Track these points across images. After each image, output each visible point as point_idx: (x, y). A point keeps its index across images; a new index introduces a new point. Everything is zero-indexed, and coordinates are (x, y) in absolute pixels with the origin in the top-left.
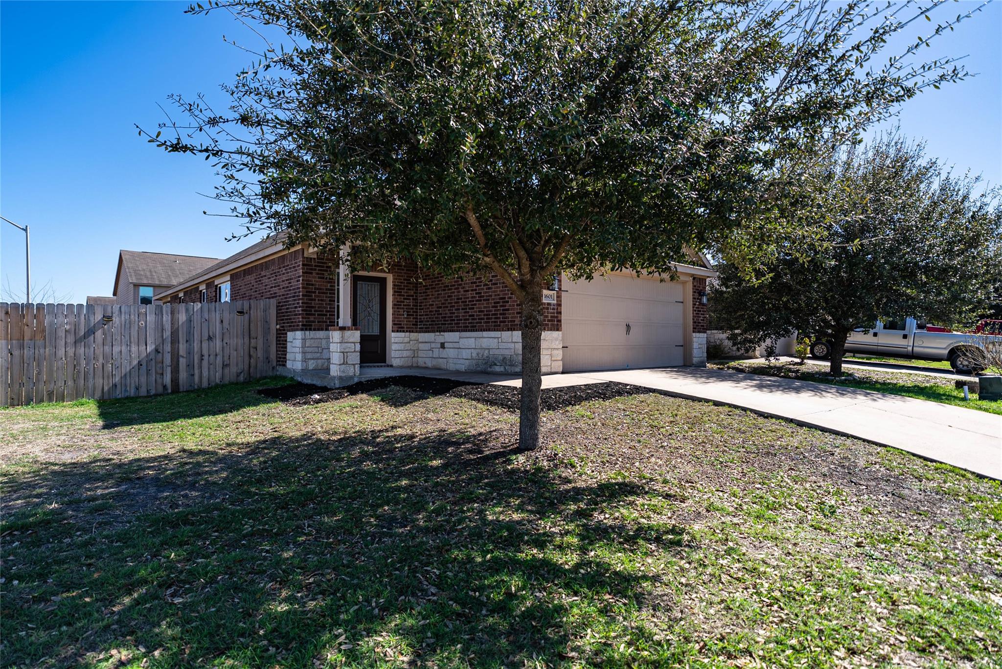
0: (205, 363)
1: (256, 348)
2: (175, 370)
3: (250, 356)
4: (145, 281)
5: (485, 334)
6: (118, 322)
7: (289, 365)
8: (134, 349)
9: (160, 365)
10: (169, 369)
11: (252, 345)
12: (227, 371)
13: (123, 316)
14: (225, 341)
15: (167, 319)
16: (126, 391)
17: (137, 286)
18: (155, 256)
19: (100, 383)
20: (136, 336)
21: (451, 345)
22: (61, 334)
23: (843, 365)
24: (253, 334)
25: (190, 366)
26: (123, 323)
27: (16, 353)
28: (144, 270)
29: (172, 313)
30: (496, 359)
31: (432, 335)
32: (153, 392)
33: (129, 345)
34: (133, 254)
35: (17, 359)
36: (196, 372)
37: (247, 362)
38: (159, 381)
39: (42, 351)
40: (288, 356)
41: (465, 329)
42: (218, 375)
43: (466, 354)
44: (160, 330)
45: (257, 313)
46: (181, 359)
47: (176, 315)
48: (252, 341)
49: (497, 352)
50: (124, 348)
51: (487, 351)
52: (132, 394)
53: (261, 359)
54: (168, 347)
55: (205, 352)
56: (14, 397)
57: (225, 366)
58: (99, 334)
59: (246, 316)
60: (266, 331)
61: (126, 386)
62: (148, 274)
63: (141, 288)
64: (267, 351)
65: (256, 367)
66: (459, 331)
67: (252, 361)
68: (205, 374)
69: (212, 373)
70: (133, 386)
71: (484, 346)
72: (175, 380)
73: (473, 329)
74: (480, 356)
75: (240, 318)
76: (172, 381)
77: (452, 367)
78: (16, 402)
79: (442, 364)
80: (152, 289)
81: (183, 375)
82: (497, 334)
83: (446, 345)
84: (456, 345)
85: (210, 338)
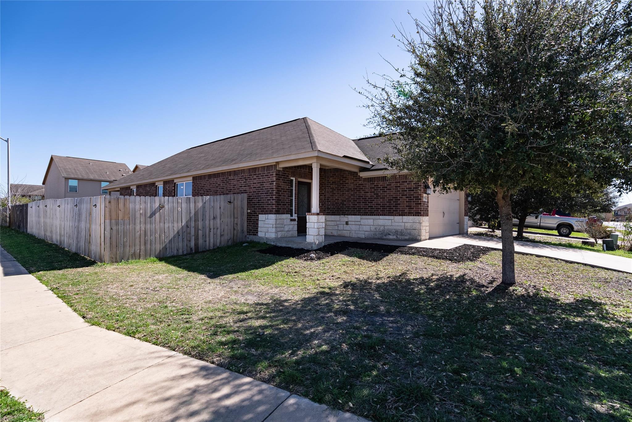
0: (212, 233)
1: (237, 224)
2: (197, 239)
3: (234, 229)
4: (72, 176)
5: (381, 217)
6: (167, 208)
7: (260, 234)
8: (175, 225)
9: (189, 235)
10: (193, 237)
11: (235, 222)
12: (222, 238)
13: (170, 204)
14: (222, 220)
15: (192, 205)
16: (172, 252)
17: (67, 179)
18: (76, 160)
19: (158, 247)
20: (176, 217)
21: (353, 223)
22: (138, 215)
23: (524, 234)
24: (236, 216)
25: (204, 236)
26: (170, 209)
27: (114, 228)
28: (70, 168)
29: (195, 202)
30: (390, 232)
31: (338, 217)
32: (185, 253)
33: (173, 223)
34: (60, 158)
35: (114, 232)
36: (207, 239)
37: (232, 233)
38: (189, 245)
39: (128, 226)
40: (259, 229)
41: (366, 214)
42: (218, 241)
43: (367, 228)
44: (189, 213)
45: (238, 203)
46: (200, 231)
47: (197, 204)
48: (236, 220)
49: (390, 227)
50: (170, 224)
51: (382, 227)
52: (175, 254)
53: (240, 231)
54: (193, 224)
55: (212, 227)
56: (113, 257)
57: (221, 236)
58: (157, 215)
59: (232, 204)
60: (242, 214)
61: (172, 248)
62: (74, 171)
63: (70, 180)
64: (242, 226)
65: (237, 236)
66: (361, 215)
67: (235, 231)
68: (212, 241)
69: (215, 240)
70: (175, 249)
71: (380, 224)
72: (196, 245)
73: (372, 214)
74: (377, 229)
75: (229, 205)
76: (195, 245)
77: (354, 235)
78: (114, 260)
79: (346, 234)
80: (77, 181)
81: (201, 241)
82: (392, 217)
83: (349, 223)
84: (359, 223)
85: (214, 218)
